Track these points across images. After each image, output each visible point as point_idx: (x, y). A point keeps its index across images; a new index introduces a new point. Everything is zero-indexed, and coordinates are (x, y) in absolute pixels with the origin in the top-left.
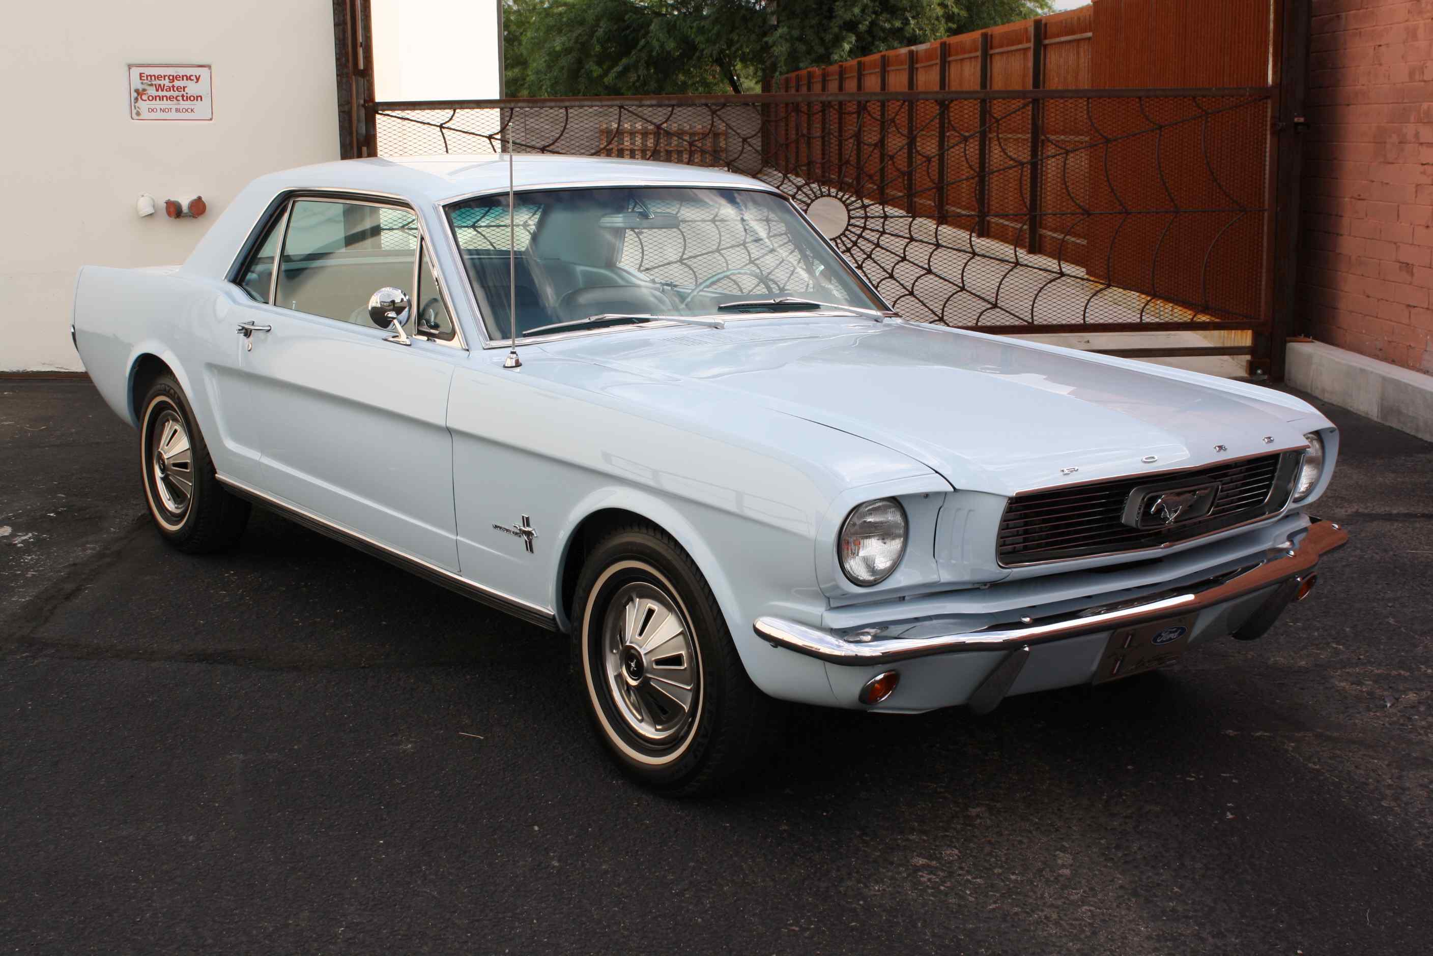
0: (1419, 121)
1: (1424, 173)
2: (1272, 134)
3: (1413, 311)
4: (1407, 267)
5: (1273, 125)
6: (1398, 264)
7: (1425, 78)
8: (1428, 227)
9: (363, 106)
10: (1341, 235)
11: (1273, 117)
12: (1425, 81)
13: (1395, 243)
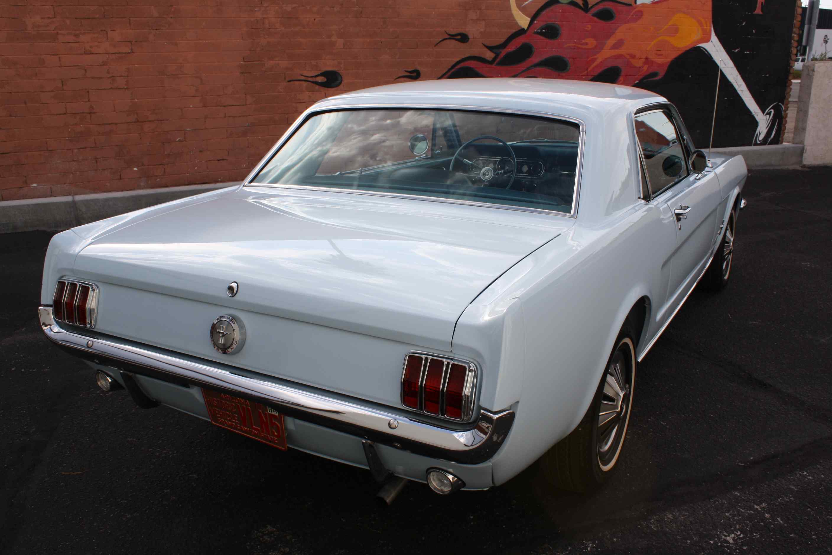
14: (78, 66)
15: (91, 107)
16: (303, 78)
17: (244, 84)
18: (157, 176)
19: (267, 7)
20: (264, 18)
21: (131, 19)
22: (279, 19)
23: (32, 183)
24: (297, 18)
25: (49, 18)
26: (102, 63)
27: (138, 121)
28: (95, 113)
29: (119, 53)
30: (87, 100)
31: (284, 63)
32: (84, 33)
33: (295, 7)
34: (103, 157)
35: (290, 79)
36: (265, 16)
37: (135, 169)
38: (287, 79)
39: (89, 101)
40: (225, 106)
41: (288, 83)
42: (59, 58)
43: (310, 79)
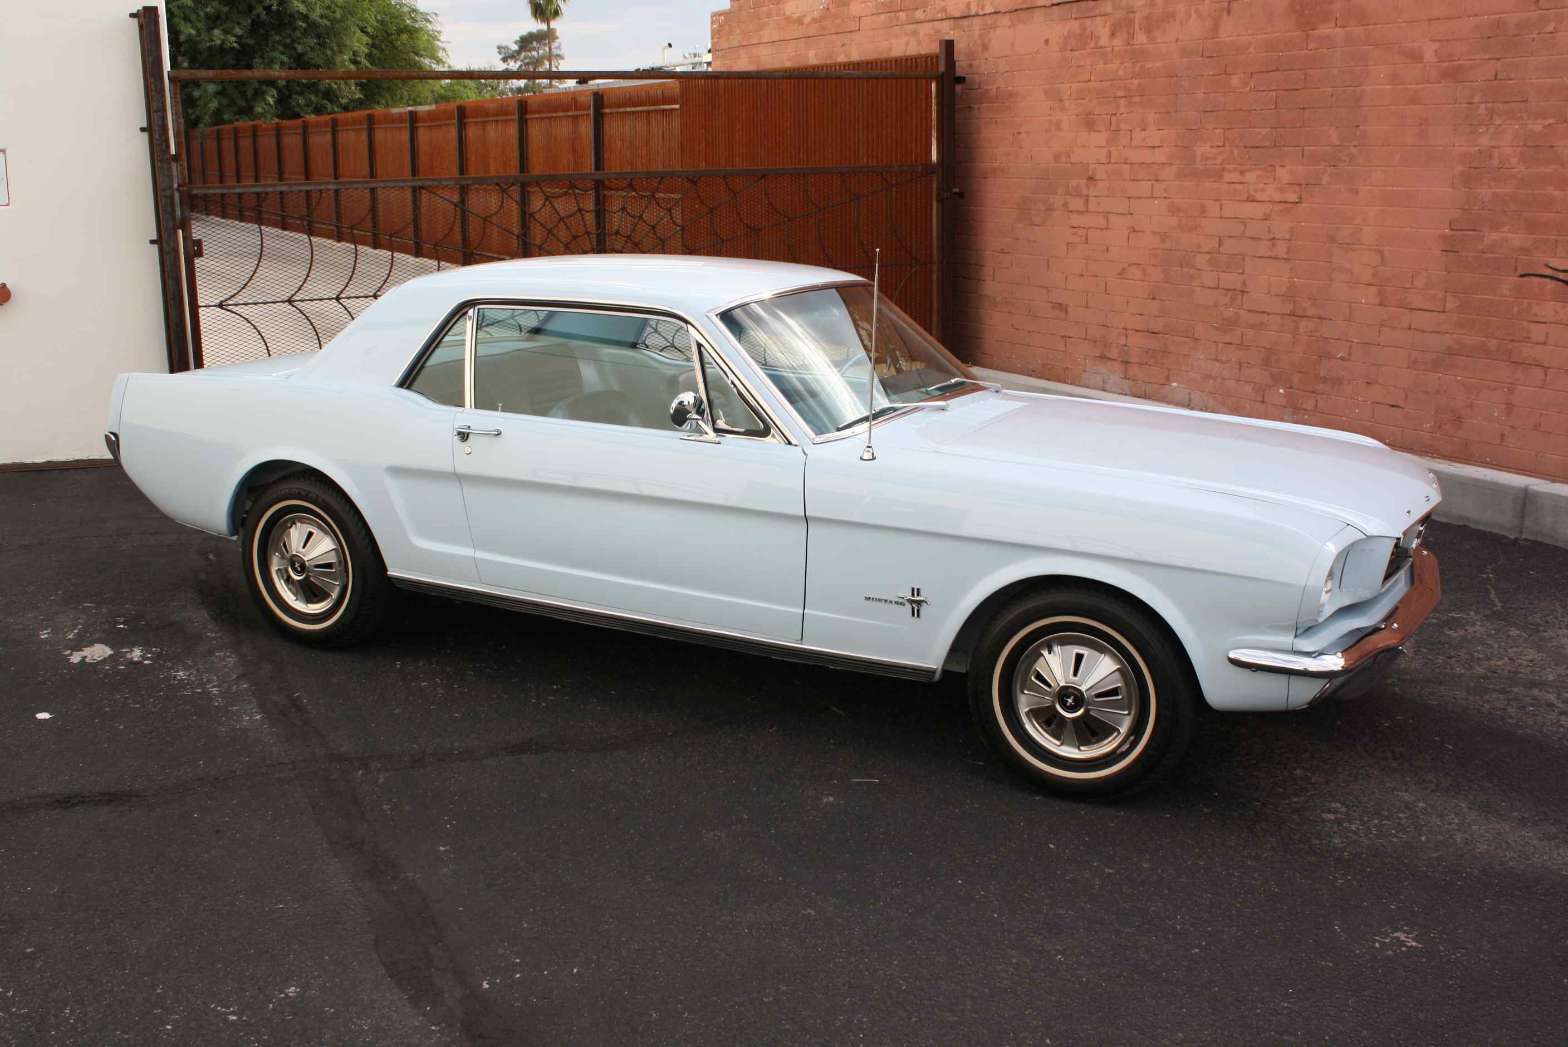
0: (1068, 193)
1: (1076, 234)
2: (938, 201)
3: (1069, 341)
4: (1063, 308)
5: (938, 195)
6: (1051, 305)
7: (1072, 160)
8: (1082, 276)
9: (178, 190)
10: (984, 281)
11: (938, 189)
12: (1072, 163)
13: (1046, 288)
14: (1237, 218)
15: (1244, 283)
16: (1547, 272)
17: (1445, 273)
18: (1306, 410)
19: (1500, 125)
20: (1493, 147)
21: (1306, 148)
22: (1519, 149)
23: (1173, 382)
24: (1552, 147)
25: (1218, 146)
26: (1265, 215)
27: (1294, 315)
28: (1247, 292)
29: (1286, 202)
30: (1240, 271)
31: (1517, 239)
32: (1251, 170)
33: (1550, 125)
34: (1248, 363)
35: (1522, 273)
36: (1494, 144)
37: (1281, 391)
38: (1520, 272)
39: (1243, 273)
40: (1412, 309)
41: (1520, 279)
42: (1221, 205)
43: (1561, 276)
